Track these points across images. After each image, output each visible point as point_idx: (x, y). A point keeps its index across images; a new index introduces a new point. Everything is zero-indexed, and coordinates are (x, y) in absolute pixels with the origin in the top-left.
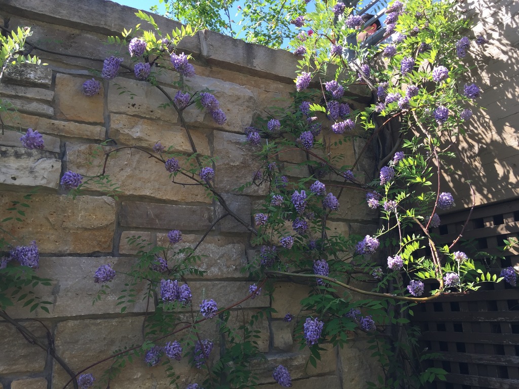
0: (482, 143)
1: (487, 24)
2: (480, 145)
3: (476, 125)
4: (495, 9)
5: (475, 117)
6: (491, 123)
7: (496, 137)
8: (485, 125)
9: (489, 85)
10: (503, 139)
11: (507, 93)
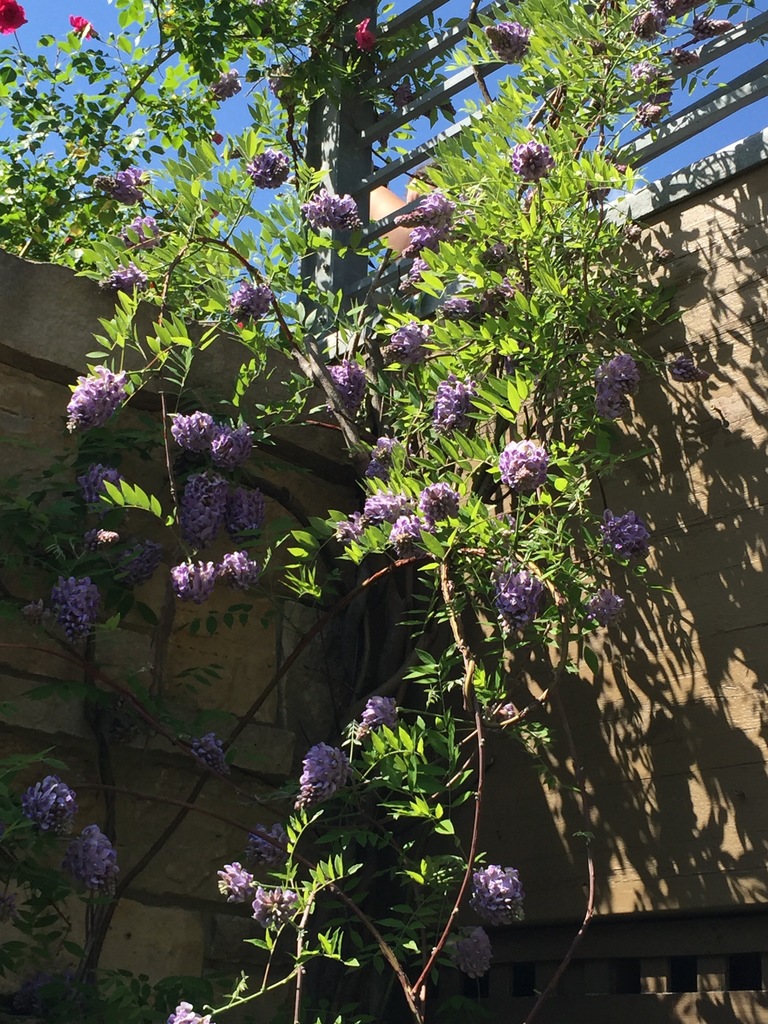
0: (664, 701)
1: (723, 314)
2: (658, 707)
3: (652, 636)
4: (750, 271)
5: (655, 611)
6: (695, 642)
7: (704, 691)
8: (678, 641)
9: (705, 512)
10: (722, 702)
11: (749, 550)
